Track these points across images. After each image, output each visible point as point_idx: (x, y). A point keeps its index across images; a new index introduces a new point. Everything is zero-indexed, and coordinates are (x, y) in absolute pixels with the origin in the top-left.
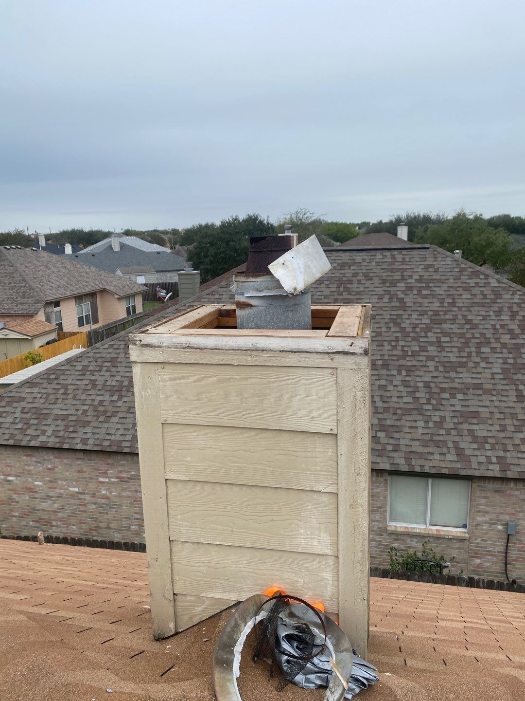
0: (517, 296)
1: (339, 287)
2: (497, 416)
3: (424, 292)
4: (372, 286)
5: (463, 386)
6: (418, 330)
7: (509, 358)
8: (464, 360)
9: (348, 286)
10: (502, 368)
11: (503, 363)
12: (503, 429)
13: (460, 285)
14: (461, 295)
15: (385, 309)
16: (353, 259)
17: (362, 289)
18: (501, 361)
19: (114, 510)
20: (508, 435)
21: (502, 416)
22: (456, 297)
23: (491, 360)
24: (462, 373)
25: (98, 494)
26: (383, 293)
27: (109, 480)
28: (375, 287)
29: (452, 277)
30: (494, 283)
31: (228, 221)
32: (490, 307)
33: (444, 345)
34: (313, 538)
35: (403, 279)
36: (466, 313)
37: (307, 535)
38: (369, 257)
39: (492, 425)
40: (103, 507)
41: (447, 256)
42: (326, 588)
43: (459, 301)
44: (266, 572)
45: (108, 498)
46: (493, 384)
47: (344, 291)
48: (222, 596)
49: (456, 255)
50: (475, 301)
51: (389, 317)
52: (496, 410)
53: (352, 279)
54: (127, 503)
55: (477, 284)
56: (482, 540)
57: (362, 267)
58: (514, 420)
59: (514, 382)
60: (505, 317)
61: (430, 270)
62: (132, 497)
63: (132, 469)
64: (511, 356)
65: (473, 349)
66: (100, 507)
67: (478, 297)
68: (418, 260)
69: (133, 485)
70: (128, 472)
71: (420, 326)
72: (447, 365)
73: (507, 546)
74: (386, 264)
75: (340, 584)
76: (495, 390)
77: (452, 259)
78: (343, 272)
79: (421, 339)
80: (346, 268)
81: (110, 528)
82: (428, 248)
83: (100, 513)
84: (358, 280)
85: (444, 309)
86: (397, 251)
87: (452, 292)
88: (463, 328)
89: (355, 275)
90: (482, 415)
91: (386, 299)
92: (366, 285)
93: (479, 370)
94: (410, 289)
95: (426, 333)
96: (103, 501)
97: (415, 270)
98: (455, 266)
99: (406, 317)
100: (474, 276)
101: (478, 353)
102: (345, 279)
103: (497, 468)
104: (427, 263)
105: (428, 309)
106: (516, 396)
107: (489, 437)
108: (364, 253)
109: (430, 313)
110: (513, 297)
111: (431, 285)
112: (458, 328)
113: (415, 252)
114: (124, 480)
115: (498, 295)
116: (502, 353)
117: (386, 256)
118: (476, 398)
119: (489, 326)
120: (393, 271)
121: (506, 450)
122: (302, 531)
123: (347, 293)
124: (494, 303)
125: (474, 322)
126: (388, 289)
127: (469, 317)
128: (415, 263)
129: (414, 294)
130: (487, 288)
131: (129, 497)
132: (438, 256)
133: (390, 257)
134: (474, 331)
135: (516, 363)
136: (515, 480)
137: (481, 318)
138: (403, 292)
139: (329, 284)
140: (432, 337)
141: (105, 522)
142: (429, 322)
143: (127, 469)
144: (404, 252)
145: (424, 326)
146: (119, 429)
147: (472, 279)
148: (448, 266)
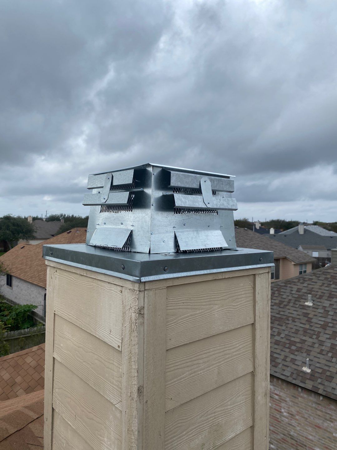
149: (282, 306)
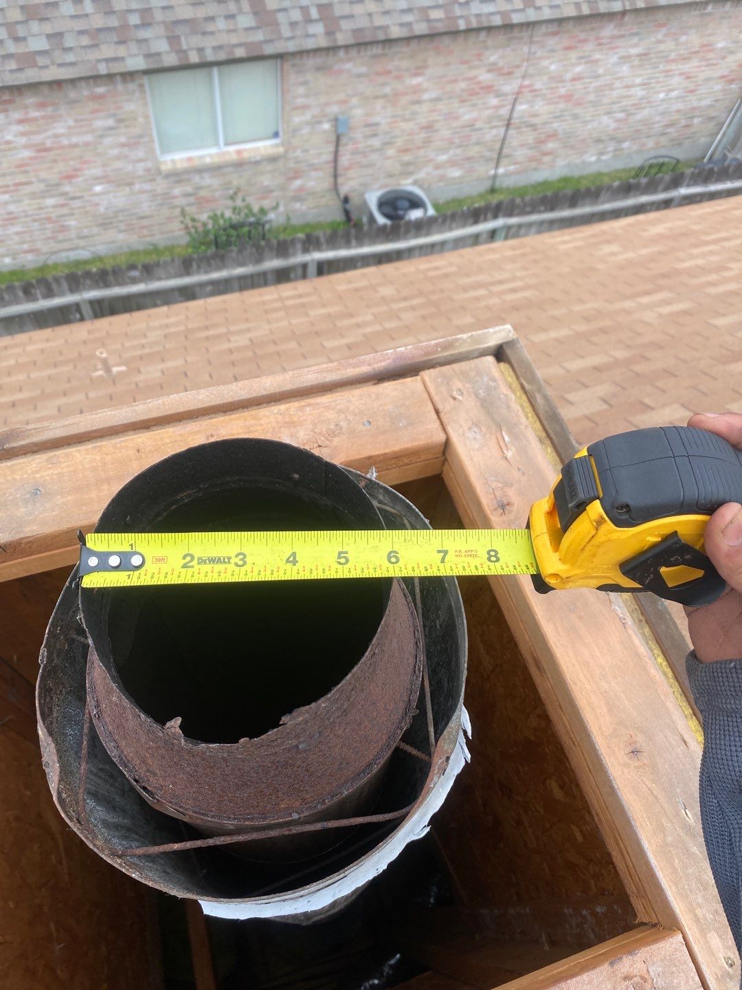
56: (302, 151)
73: (336, 151)
103: (318, 29)
136: (347, 47)
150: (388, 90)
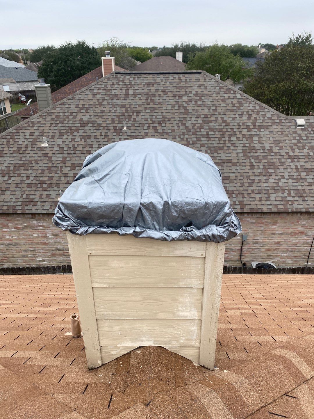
0: (251, 105)
1: (147, 99)
2: (239, 178)
3: (199, 103)
4: (168, 98)
5: (221, 161)
6: (196, 127)
7: (246, 143)
8: (222, 145)
9: (153, 98)
10: (242, 150)
11: (243, 147)
12: (242, 185)
13: (220, 98)
14: (220, 104)
15: (176, 114)
16: (155, 80)
17: (161, 101)
18: (242, 145)
19: (16, 247)
20: (245, 188)
21: (242, 178)
22: (217, 105)
23: (236, 145)
24: (221, 153)
25: (3, 239)
26: (174, 103)
27: (10, 229)
28: (169, 99)
29: (215, 93)
30: (239, 97)
31: (65, 46)
32: (236, 112)
33: (211, 136)
34: (187, 312)
35: (186, 94)
36: (223, 116)
37: (183, 310)
38: (165, 79)
39: (236, 183)
40: (9, 246)
41: (212, 79)
42: (193, 335)
43: (219, 108)
44: (157, 330)
45: (11, 240)
46: (238, 159)
47: (150, 102)
48: (130, 345)
49: (216, 77)
50: (228, 108)
51: (178, 119)
52: (238, 175)
53: (155, 93)
54: (24, 242)
55: (229, 97)
56: (229, 245)
57: (161, 86)
58: (248, 180)
59: (249, 158)
60: (245, 118)
61: (202, 87)
62: (26, 239)
63: (24, 222)
64: (247, 142)
65: (227, 139)
66: (7, 246)
67: (230, 105)
68: (195, 81)
69: (26, 232)
70: (22, 224)
71: (197, 125)
72: (212, 149)
73: (242, 247)
74: (175, 83)
75: (202, 333)
76: (238, 163)
77: (215, 81)
78: (149, 88)
79: (198, 133)
80: (151, 85)
81: (14, 258)
82: (200, 73)
83: (6, 249)
84: (159, 94)
85: (211, 114)
86: (181, 74)
87: (215, 102)
88: (221, 126)
89: (157, 91)
90: (231, 178)
91: (176, 108)
92: (164, 98)
93: (230, 151)
94: (190, 100)
95: (200, 129)
96: (8, 242)
97: (193, 88)
98: (216, 85)
99: (188, 119)
100: (227, 92)
101: (230, 141)
102: (151, 93)
103: (239, 207)
104: (200, 83)
105: (201, 114)
106: (250, 166)
107: (235, 190)
108: (162, 76)
109: (203, 116)
110: (249, 105)
111: (203, 98)
112: (218, 126)
113: (193, 76)
114: (20, 229)
115: (241, 104)
116: (242, 140)
117: (175, 77)
118: (228, 168)
119: (236, 124)
120: (180, 88)
121: (243, 197)
122: (180, 309)
123: (152, 103)
124: (239, 109)
125: (228, 121)
126: (177, 101)
127: (225, 119)
128: (193, 83)
129: (193, 104)
130: (235, 100)
131: (25, 239)
132: (206, 78)
133: (177, 78)
134: (227, 127)
135: (250, 146)
136: (248, 213)
137: (231, 119)
138: (186, 102)
139: (141, 97)
140: (204, 132)
141: (11, 254)
142: (202, 122)
143: (21, 222)
144: (186, 75)
145: (199, 125)
146: (12, 198)
147: (226, 94)
148: (212, 85)
149: (21, 152)
150: (262, 228)
